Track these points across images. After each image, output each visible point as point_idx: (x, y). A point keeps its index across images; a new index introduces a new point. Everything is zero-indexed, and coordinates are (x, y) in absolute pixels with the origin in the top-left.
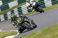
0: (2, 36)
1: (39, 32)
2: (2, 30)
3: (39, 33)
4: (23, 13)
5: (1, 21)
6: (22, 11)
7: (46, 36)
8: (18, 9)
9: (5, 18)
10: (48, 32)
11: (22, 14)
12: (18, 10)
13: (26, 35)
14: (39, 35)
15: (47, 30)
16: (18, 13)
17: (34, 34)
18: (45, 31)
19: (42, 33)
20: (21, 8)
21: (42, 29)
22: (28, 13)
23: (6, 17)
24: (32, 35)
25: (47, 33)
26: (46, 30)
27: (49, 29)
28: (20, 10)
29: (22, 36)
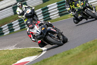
0: (16, 56)
1: (78, 49)
2: (16, 46)
3: (77, 51)
4: (50, 17)
5: (15, 31)
6: (49, 13)
7: (90, 56)
8: (42, 10)
9: (21, 26)
10: (93, 50)
11: (50, 19)
12: (43, 13)
13: (56, 55)
14: (77, 55)
15: (91, 47)
16: (43, 17)
17: (69, 54)
18: (88, 49)
19: (82, 51)
20: (48, 8)
21: (84, 45)
22: (59, 17)
23: (22, 24)
24: (66, 56)
25: (92, 52)
26: (89, 47)
27: (94, 44)
28: (45, 12)
29: (49, 57)
